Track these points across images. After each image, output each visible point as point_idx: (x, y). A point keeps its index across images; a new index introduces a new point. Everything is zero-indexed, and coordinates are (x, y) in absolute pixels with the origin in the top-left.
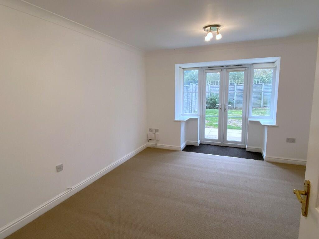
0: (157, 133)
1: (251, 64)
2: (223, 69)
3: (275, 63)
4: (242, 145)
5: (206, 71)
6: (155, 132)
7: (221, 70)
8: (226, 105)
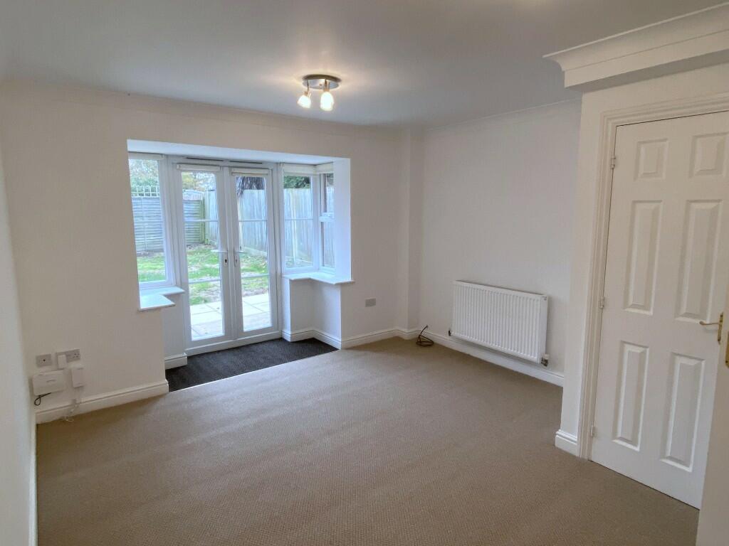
0: (75, 365)
1: (277, 163)
2: (223, 166)
3: (317, 166)
4: (274, 334)
5: (183, 167)
6: (68, 361)
7: (219, 168)
8: (237, 251)
